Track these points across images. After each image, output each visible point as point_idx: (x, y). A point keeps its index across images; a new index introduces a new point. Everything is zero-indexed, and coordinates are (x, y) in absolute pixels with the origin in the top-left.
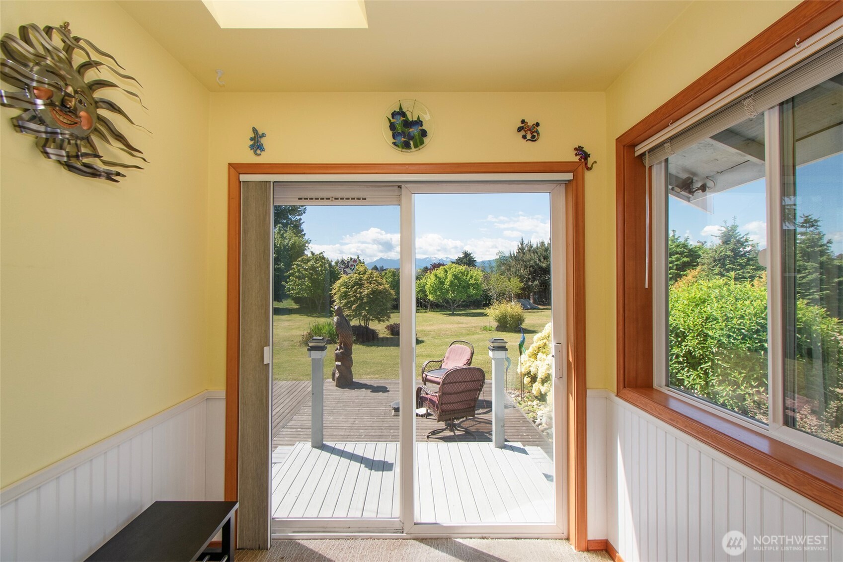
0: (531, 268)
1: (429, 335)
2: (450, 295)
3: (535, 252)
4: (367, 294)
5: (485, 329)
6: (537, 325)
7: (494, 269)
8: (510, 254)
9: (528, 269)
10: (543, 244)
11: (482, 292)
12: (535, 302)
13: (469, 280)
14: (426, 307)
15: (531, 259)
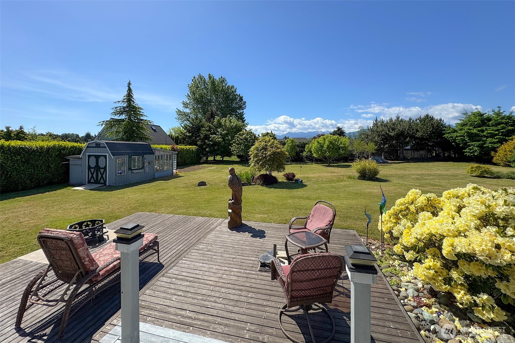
0: (383, 136)
1: (311, 181)
2: (327, 154)
3: (386, 126)
4: (270, 155)
5: (350, 177)
6: (389, 176)
7: (357, 137)
8: (368, 127)
9: (381, 137)
10: (391, 120)
11: (348, 152)
12: (386, 158)
13: (340, 145)
14: (313, 160)
15: (383, 130)
